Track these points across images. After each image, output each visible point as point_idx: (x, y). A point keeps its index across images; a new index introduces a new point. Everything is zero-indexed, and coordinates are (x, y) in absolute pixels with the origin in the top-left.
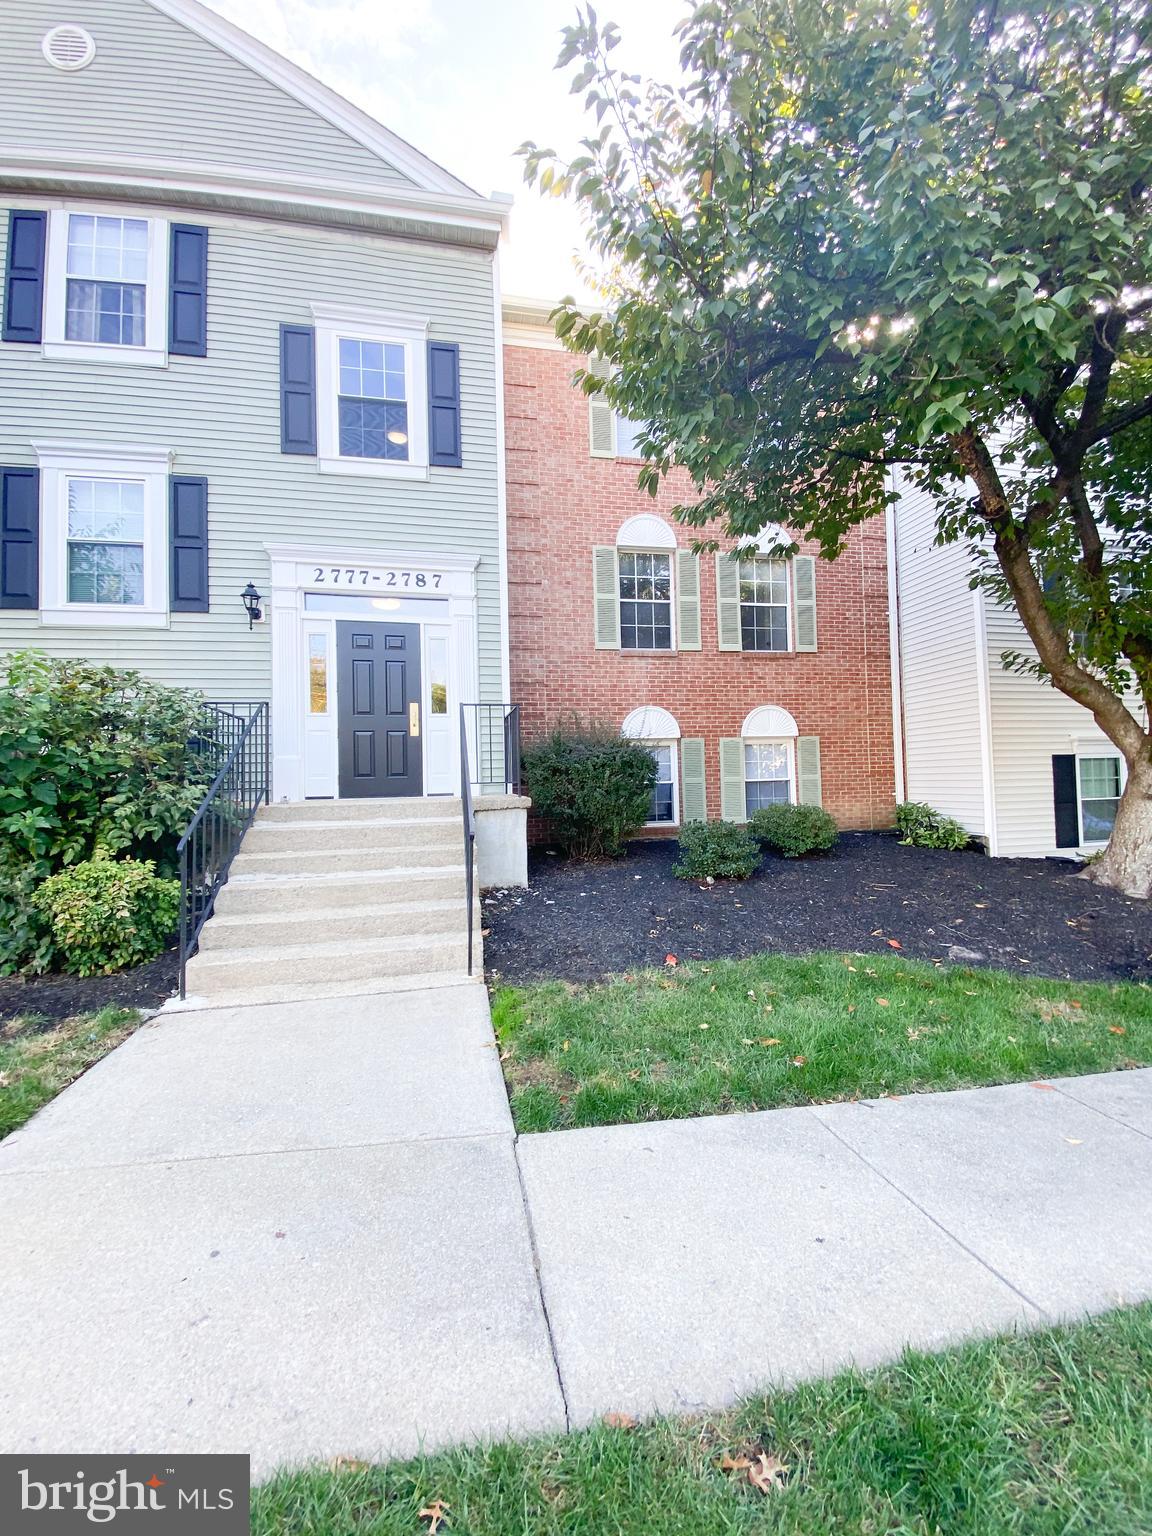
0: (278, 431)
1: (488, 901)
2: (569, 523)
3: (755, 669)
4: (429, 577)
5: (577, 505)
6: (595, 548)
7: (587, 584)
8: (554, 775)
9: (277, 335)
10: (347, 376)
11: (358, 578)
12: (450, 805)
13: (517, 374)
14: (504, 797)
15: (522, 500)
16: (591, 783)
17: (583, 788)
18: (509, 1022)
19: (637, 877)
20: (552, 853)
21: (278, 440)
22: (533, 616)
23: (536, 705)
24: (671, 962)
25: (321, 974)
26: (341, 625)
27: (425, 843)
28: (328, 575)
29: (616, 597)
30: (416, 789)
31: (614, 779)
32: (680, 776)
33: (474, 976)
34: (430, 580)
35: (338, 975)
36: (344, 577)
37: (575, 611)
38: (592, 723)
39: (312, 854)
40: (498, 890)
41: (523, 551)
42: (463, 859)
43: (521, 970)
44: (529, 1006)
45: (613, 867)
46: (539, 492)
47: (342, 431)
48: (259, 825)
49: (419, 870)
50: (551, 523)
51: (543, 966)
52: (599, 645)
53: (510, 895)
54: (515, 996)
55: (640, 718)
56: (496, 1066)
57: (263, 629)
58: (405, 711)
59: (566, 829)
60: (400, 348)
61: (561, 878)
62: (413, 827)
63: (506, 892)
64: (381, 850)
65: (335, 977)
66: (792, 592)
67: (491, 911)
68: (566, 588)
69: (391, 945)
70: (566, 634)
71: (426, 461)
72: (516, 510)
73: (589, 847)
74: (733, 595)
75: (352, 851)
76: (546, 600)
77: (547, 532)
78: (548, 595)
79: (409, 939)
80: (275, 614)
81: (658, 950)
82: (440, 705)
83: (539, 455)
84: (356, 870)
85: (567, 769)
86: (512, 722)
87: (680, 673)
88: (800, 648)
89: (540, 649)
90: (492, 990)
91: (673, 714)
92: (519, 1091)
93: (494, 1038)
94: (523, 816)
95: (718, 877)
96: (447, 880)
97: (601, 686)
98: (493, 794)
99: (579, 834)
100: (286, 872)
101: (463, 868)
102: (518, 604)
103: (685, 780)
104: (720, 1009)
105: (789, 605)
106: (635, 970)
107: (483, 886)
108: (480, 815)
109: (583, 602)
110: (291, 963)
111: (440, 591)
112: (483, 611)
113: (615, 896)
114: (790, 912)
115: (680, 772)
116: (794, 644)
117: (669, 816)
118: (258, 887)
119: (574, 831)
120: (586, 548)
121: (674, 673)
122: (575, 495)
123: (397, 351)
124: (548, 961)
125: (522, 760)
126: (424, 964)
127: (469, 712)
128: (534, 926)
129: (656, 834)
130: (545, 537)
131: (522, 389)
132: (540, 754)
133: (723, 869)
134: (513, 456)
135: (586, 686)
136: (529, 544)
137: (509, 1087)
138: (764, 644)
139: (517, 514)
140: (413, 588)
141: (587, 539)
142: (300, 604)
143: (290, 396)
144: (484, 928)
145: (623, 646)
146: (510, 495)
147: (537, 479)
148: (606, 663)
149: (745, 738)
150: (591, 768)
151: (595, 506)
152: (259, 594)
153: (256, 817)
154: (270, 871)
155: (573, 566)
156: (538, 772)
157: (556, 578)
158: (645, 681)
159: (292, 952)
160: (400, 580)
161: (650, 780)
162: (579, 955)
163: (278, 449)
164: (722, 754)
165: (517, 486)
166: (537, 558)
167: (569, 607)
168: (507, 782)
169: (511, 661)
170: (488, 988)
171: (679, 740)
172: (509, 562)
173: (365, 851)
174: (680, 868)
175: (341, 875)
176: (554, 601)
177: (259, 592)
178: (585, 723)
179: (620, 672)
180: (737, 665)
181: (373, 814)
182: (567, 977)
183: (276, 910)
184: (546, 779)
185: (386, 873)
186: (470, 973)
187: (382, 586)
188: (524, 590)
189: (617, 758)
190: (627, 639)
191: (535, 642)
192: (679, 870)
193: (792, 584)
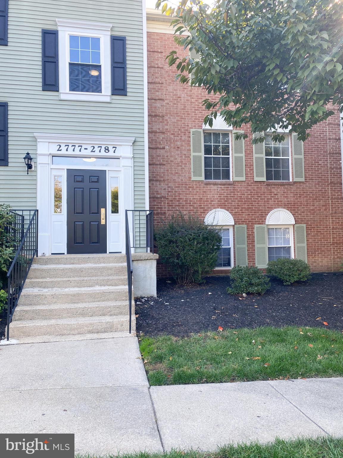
0: (41, 80)
1: (138, 303)
2: (179, 118)
3: (273, 190)
4: (111, 148)
5: (183, 109)
6: (192, 130)
7: (188, 148)
8: (170, 243)
9: (40, 34)
10: (73, 54)
11: (77, 149)
12: (121, 257)
13: (154, 46)
14: (145, 254)
15: (155, 107)
16: (188, 248)
17: (184, 250)
18: (147, 350)
19: (210, 293)
20: (169, 282)
21: (41, 84)
22: (161, 164)
23: (162, 208)
24: (220, 329)
25: (65, 331)
26: (68, 170)
27: (109, 275)
28: (63, 148)
29: (202, 154)
30: (103, 250)
31: (199, 246)
32: (234, 244)
33: (132, 334)
34: (111, 150)
35: (73, 332)
36: (71, 148)
37: (182, 162)
38: (189, 217)
39: (59, 279)
40: (142, 298)
41: (156, 132)
42: (127, 282)
43: (153, 332)
44: (156, 345)
45: (199, 289)
46: (164, 103)
47: (71, 80)
48: (34, 266)
49: (106, 288)
50: (170, 118)
51: (162, 330)
52: (193, 178)
53: (148, 300)
54: (149, 341)
55: (213, 214)
56: (142, 365)
57: (33, 174)
58: (99, 212)
59: (176, 270)
60: (98, 39)
61: (173, 293)
62: (104, 268)
63: (146, 299)
64: (89, 278)
65: (71, 333)
66: (292, 151)
67: (139, 307)
68: (177, 150)
69: (95, 320)
70: (177, 173)
71: (110, 93)
72: (153, 112)
73: (187, 280)
74: (262, 153)
75: (76, 279)
76: (167, 156)
77: (168, 123)
78: (168, 154)
79: (103, 318)
80: (39, 167)
81: (215, 325)
82: (115, 210)
83: (164, 85)
84: (79, 287)
85: (176, 241)
86: (150, 218)
87: (234, 192)
88: (296, 180)
89: (164, 181)
90: (140, 339)
91: (230, 213)
92: (151, 373)
93: (141, 356)
94: (154, 263)
95: (248, 294)
96: (119, 292)
97: (194, 199)
98: (140, 252)
99: (182, 272)
100: (48, 288)
101: (127, 287)
102: (153, 158)
103: (237, 246)
104: (238, 347)
105: (290, 158)
106: (203, 332)
107: (136, 296)
108: (135, 263)
109: (186, 157)
110: (53, 326)
111: (117, 154)
112: (136, 164)
113: (198, 301)
114: (279, 309)
115: (234, 242)
116: (293, 177)
117: (229, 264)
118: (36, 294)
119: (179, 271)
120: (187, 130)
121: (231, 192)
122: (182, 104)
123: (96, 41)
124: (164, 328)
125: (154, 236)
126: (110, 328)
127: (130, 214)
128: (159, 314)
129: (222, 273)
130: (167, 125)
131: (156, 53)
132: (163, 233)
133: (251, 289)
134: (152, 86)
135: (187, 199)
136: (159, 129)
137: (147, 372)
138: (277, 177)
139: (153, 114)
140: (103, 153)
141: (188, 126)
142: (50, 162)
143: (47, 63)
144: (136, 314)
145: (205, 179)
146: (150, 105)
147: (163, 97)
148: (197, 187)
149: (268, 225)
150: (187, 240)
151: (191, 110)
152: (32, 157)
153: (33, 263)
154: (40, 287)
155: (181, 139)
156: (162, 242)
157: (172, 145)
158: (216, 196)
159: (53, 322)
160: (97, 149)
161: (217, 246)
162: (179, 326)
163: (41, 89)
164: (255, 233)
165: (153, 101)
166: (163, 136)
167: (179, 160)
168: (147, 246)
169: (149, 187)
170: (138, 339)
171: (233, 226)
172: (149, 138)
173: (82, 278)
174: (230, 289)
175: (72, 289)
176: (171, 156)
177: (32, 156)
178: (186, 217)
179: (204, 192)
180: (263, 188)
181: (85, 261)
182: (173, 335)
183: (44, 304)
184: (166, 245)
185: (91, 289)
186: (130, 333)
187: (88, 152)
188: (156, 151)
189: (201, 236)
190: (208, 176)
191: (162, 177)
192: (230, 290)
193: (291, 147)
